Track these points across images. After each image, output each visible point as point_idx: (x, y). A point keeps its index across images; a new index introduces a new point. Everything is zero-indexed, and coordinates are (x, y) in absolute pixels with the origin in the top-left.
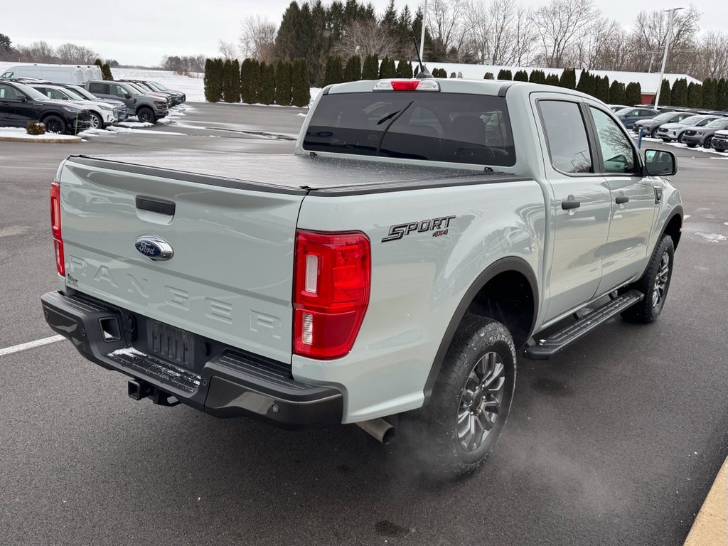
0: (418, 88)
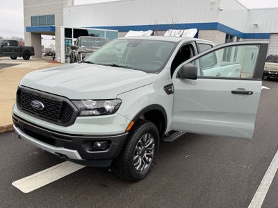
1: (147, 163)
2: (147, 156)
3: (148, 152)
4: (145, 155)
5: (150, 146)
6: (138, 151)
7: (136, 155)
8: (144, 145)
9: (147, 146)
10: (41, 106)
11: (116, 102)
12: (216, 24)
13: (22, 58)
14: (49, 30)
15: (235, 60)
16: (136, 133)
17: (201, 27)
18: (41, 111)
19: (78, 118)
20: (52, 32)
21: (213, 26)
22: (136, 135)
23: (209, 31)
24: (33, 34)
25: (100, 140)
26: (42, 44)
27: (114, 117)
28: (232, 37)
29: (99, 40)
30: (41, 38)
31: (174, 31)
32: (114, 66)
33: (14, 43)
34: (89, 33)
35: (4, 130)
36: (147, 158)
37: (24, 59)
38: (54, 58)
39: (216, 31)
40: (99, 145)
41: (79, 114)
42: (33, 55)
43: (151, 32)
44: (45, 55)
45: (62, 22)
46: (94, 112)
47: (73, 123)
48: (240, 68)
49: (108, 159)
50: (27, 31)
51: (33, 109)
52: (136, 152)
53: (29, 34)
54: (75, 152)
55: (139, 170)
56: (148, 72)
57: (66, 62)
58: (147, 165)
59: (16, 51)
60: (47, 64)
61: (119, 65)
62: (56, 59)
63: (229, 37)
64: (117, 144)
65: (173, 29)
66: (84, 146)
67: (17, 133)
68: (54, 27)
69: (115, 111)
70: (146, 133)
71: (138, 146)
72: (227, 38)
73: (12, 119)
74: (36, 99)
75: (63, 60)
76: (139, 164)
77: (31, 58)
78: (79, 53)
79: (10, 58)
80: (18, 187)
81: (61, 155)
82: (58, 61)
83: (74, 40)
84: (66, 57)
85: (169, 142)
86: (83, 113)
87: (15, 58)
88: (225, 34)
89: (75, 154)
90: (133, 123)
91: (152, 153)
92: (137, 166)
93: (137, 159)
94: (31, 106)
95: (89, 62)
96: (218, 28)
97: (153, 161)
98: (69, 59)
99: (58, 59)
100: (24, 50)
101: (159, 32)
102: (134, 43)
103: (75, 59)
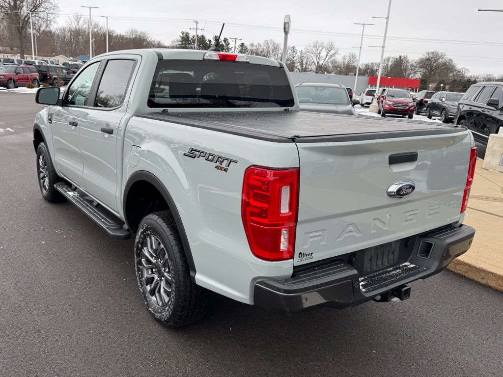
0: (237, 60)
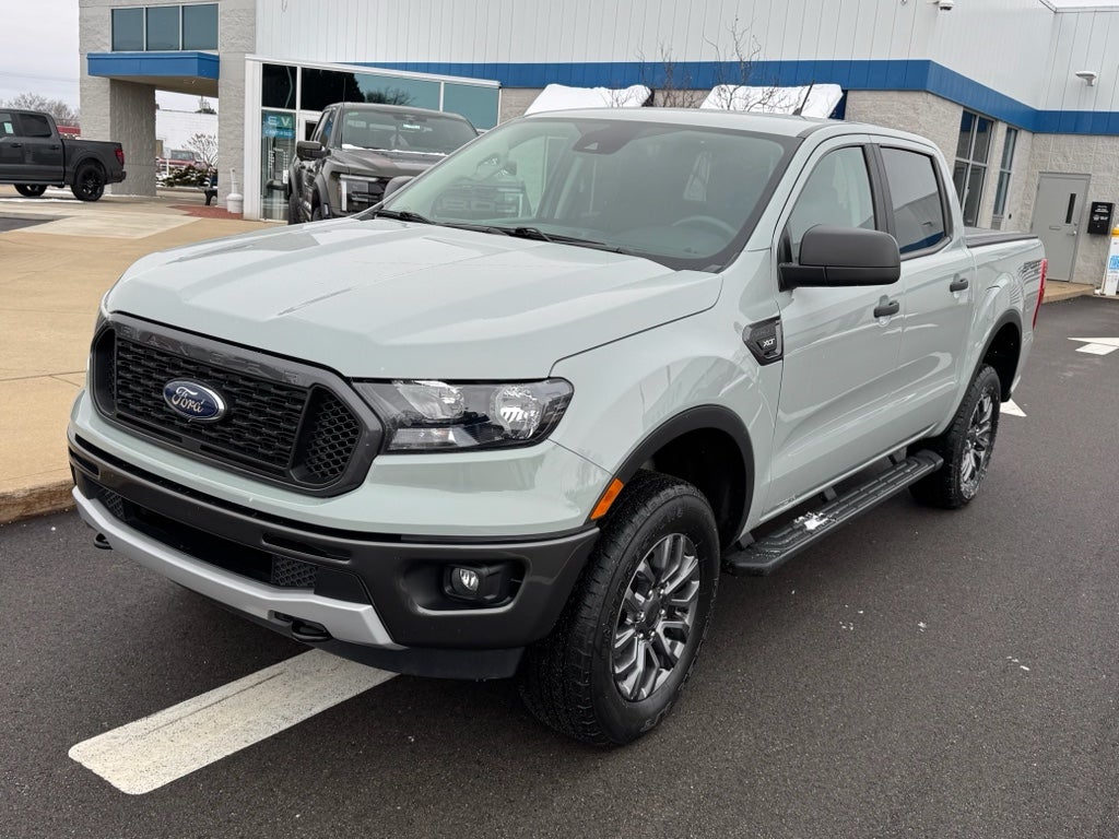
1: (668, 662)
2: (668, 632)
3: (671, 616)
4: (660, 627)
5: (683, 589)
6: (633, 607)
7: (623, 626)
8: (659, 586)
9: (670, 588)
10: (210, 408)
11: (548, 393)
12: (923, 67)
13: (67, 191)
14: (192, 71)
15: (996, 225)
16: (629, 531)
17: (855, 77)
18: (211, 426)
19: (380, 461)
20: (204, 79)
21: (911, 77)
22: (629, 538)
23: (895, 95)
24: (117, 84)
25: (472, 562)
26: (159, 134)
27: (540, 459)
28: (986, 125)
29: (419, 118)
30: (155, 107)
31: (742, 90)
32: (521, 233)
33: (34, 122)
34: (364, 89)
35: (15, 513)
36: (667, 642)
37: (79, 196)
38: (212, 194)
39: (919, 99)
40: (469, 580)
41: (384, 445)
42: (120, 177)
43: (640, 92)
44: (170, 183)
45: (253, 36)
46: (452, 436)
47: (356, 483)
48: (1040, 255)
49: (509, 646)
50: (93, 71)
51: (171, 418)
52: (624, 616)
53: (102, 84)
54: (365, 610)
55: (635, 697)
56: (676, 264)
57: (267, 213)
58: (665, 674)
59: (39, 157)
60: (180, 220)
61: (543, 229)
62: (219, 201)
63: (976, 124)
64: (548, 581)
65: (739, 83)
66: (403, 585)
67: (90, 525)
68: (216, 61)
69: (544, 430)
70: (665, 532)
71: (634, 589)
72: (966, 127)
73: (67, 460)
74: (187, 375)
75: (253, 203)
76: (633, 667)
77: (108, 192)
78: (336, 175)
79: (11, 189)
80: (97, 769)
81: (298, 624)
82: (232, 208)
83: (304, 116)
84: (269, 190)
85: (758, 573)
86: (403, 437)
87: (37, 192)
88: (958, 113)
89: (364, 620)
90: (618, 488)
91: (688, 620)
92: (625, 676)
93: (630, 645)
94: (160, 405)
95: (405, 217)
96: (931, 85)
97: (691, 656)
98: (279, 203)
99: (228, 198)
100: (76, 157)
101: (680, 95)
102: (608, 137)
103: (316, 203)
